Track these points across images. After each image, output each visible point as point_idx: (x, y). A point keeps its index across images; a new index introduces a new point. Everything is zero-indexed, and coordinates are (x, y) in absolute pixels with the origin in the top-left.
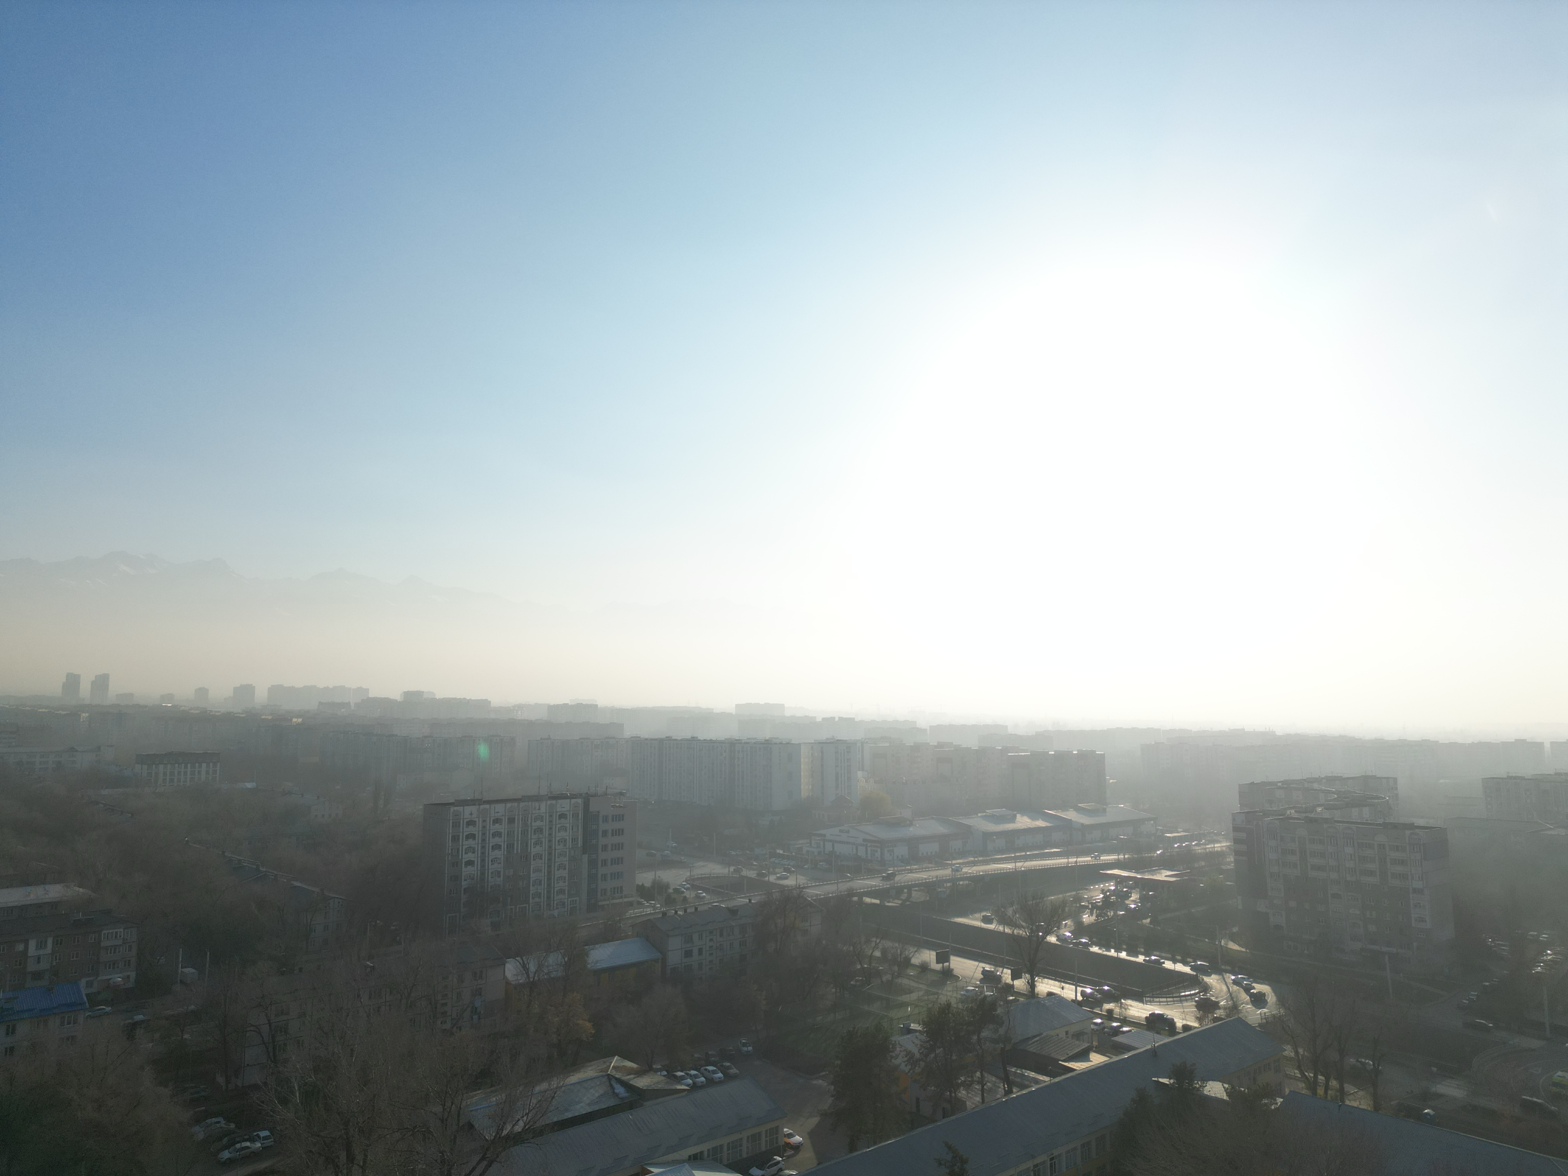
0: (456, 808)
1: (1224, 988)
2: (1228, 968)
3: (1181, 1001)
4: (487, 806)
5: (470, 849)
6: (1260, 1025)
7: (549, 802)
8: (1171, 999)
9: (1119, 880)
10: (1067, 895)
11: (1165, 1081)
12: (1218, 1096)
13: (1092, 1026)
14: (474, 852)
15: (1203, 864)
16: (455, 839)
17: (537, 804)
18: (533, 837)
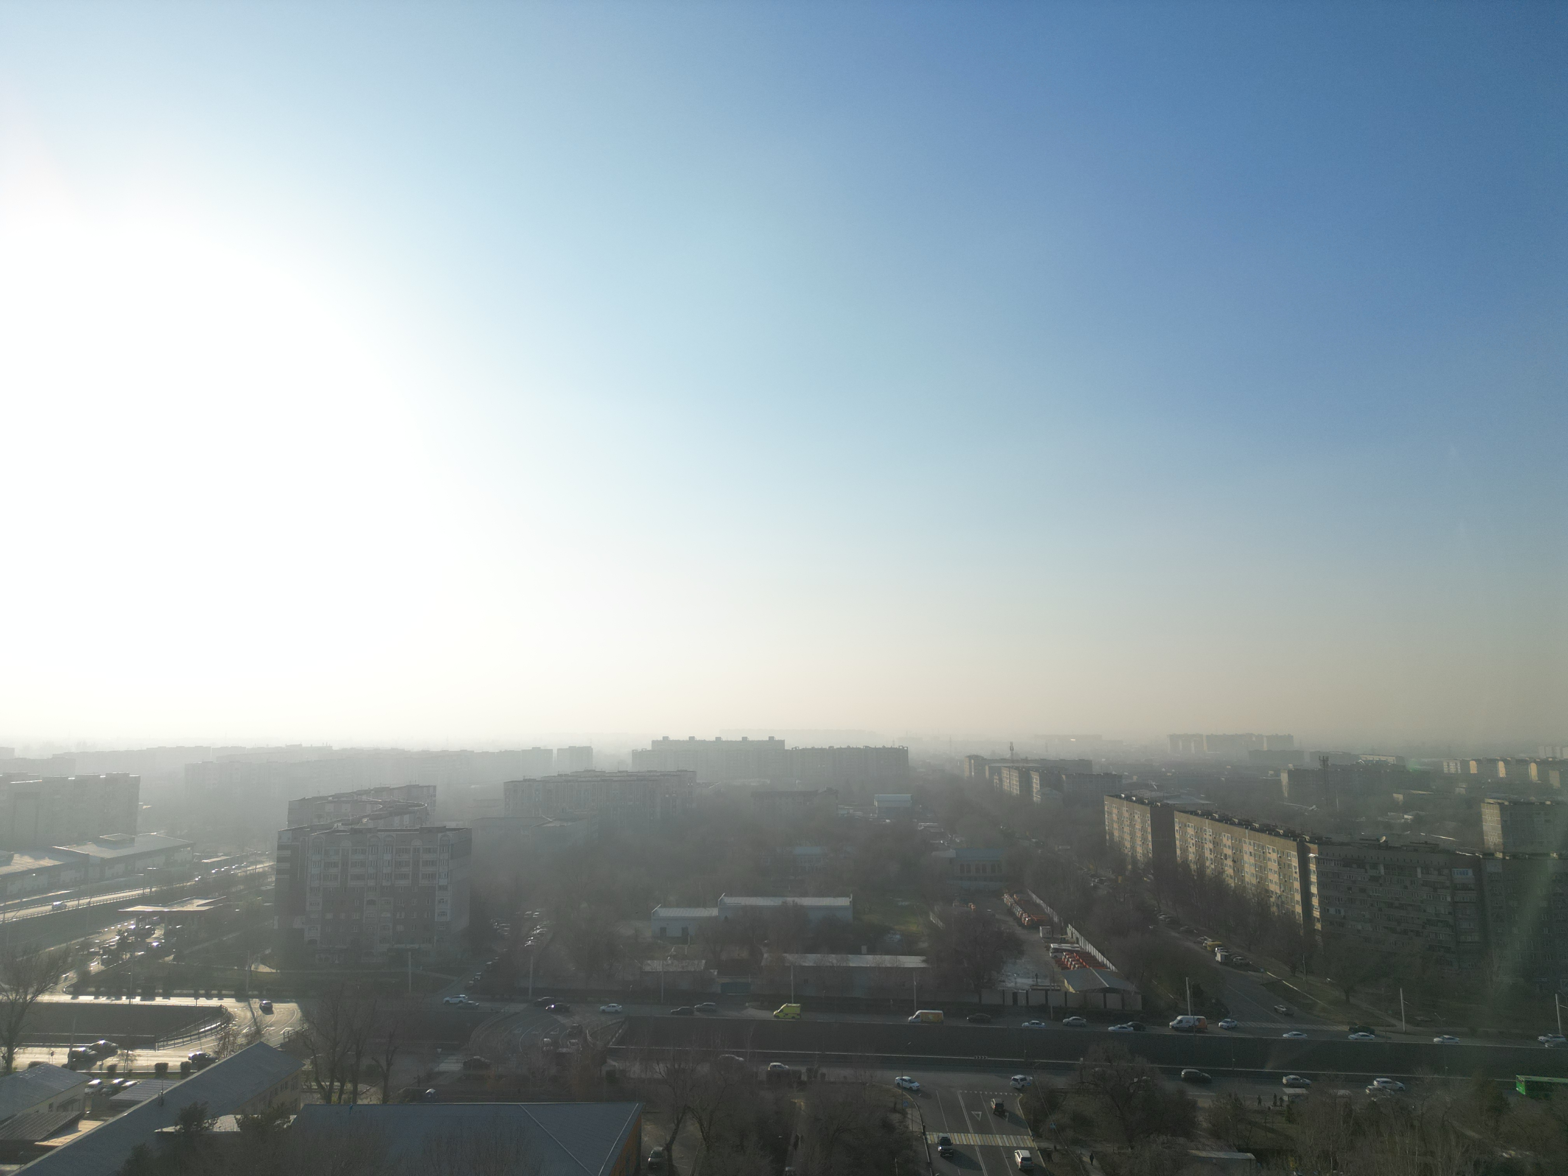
1: (249, 1014)
2: (256, 993)
3: (199, 1038)
6: (282, 1045)
8: (189, 1039)
9: (141, 917)
10: (73, 942)
11: (170, 1129)
12: (229, 1130)
13: (87, 1090)
15: (242, 887)
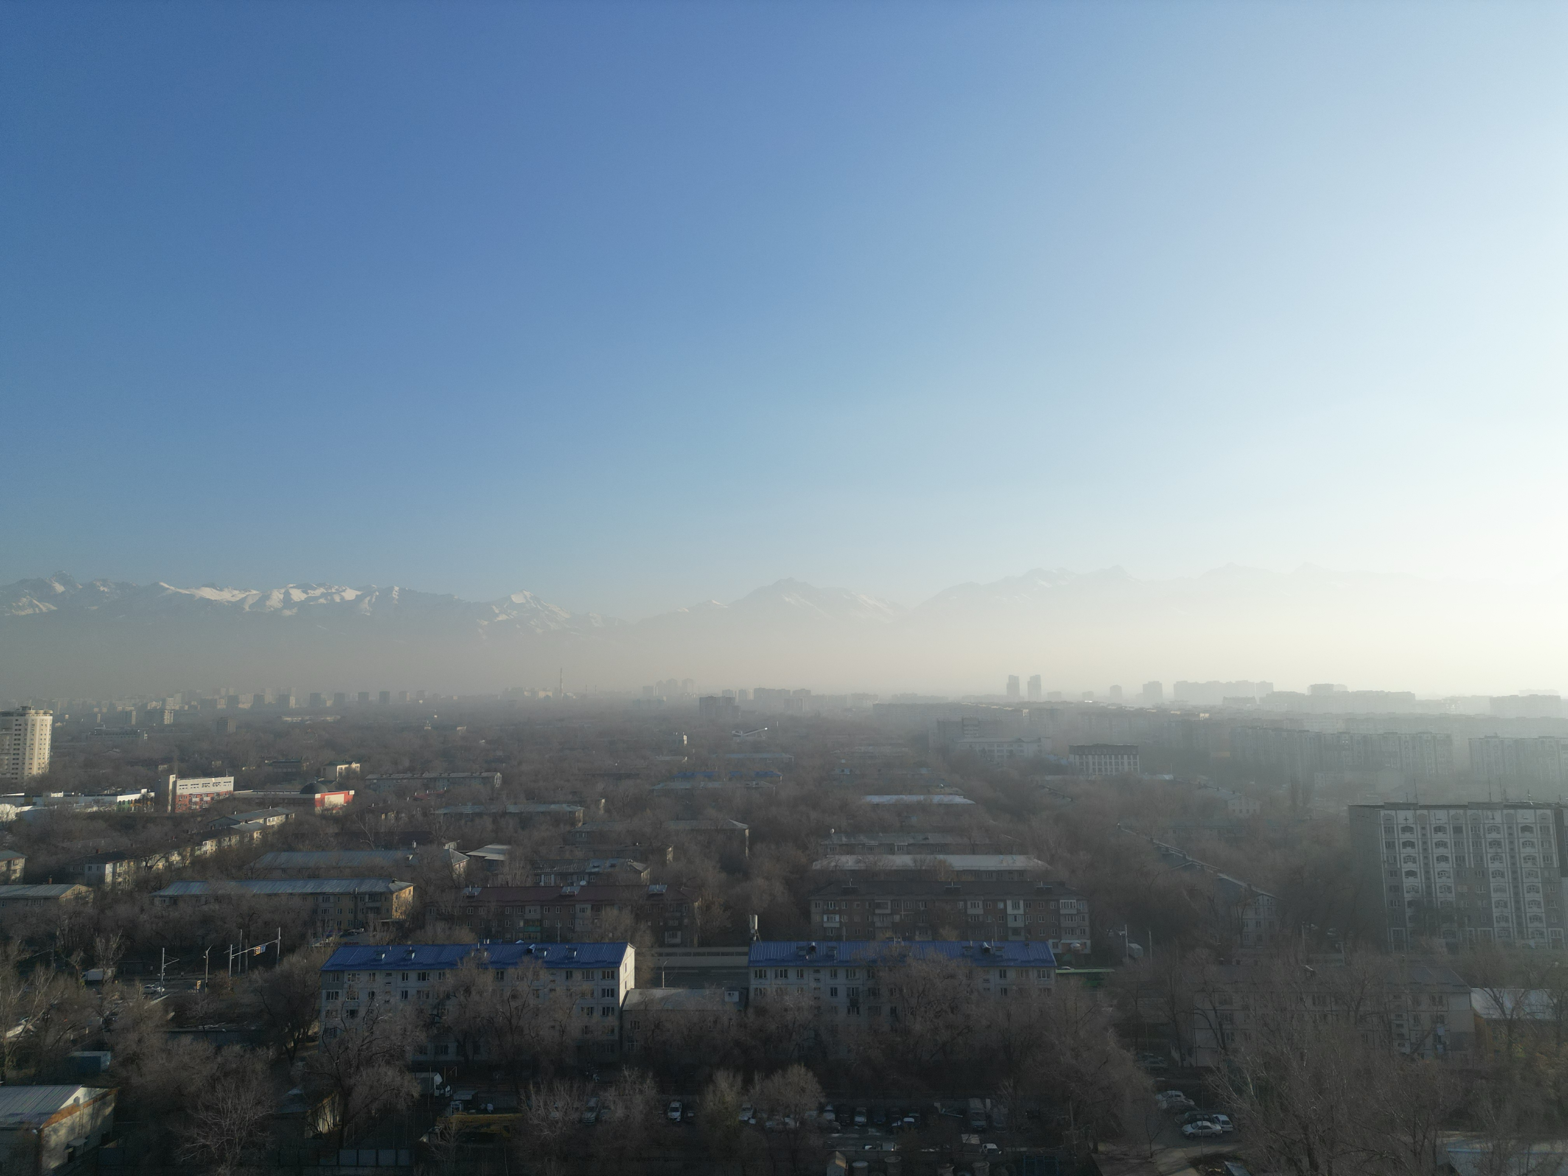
0: (1387, 812)
4: (1425, 812)
5: (1410, 859)
7: (1505, 812)
14: (1415, 862)
16: (1390, 845)
17: (1489, 813)
18: (1489, 850)
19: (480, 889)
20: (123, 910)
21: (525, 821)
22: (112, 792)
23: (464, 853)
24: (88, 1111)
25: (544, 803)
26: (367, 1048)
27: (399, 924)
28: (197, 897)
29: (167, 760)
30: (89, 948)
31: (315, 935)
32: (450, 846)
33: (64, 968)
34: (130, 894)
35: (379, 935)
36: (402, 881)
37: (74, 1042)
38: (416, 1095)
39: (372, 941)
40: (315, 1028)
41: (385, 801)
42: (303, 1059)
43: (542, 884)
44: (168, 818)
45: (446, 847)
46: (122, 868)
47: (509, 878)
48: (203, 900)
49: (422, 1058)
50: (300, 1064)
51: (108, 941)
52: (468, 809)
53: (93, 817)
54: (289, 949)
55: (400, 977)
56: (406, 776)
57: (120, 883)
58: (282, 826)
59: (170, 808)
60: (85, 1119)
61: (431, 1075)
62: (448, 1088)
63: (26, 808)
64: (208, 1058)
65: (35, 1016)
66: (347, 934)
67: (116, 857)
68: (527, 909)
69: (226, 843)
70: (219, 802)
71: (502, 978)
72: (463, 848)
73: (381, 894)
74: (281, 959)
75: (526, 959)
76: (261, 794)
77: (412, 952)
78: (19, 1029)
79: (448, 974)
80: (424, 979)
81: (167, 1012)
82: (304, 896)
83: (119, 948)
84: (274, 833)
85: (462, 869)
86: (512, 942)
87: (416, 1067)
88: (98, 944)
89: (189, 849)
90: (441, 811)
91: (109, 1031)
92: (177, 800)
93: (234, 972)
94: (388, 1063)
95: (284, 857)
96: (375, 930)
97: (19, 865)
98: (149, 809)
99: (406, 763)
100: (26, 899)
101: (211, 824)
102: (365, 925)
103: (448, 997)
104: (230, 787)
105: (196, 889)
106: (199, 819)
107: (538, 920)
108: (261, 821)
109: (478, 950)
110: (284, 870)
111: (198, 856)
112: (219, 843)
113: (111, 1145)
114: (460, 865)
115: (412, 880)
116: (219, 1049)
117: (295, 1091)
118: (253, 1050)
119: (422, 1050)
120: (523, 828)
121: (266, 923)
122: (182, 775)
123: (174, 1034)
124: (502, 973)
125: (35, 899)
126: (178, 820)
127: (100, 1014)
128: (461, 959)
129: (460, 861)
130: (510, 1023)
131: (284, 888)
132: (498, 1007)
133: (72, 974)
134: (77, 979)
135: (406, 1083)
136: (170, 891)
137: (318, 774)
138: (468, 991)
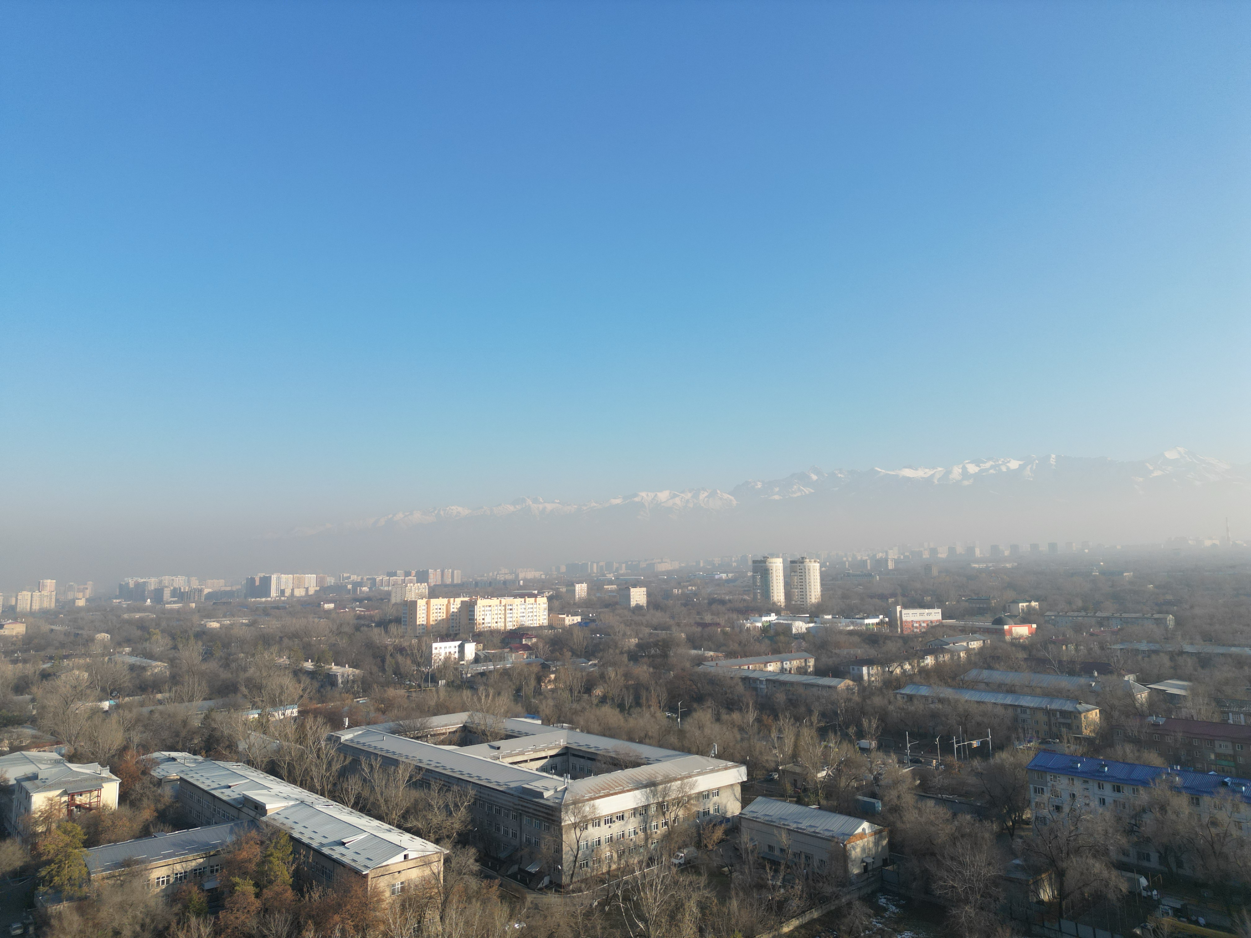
19: (1164, 719)
20: (877, 701)
21: (1204, 661)
22: (861, 616)
23: (1145, 686)
24: (872, 839)
25: (1224, 645)
26: (1075, 840)
27: (1089, 740)
28: (926, 698)
29: (893, 595)
30: (859, 725)
31: (1018, 739)
32: (1130, 678)
33: (845, 736)
34: (880, 690)
35: (1073, 747)
36: (1087, 703)
37: (857, 788)
38: (1123, 890)
39: (1067, 751)
40: (1027, 815)
41: (1064, 635)
42: (1021, 837)
43: (1231, 721)
44: (899, 637)
45: (1126, 678)
46: (874, 670)
47: (1193, 712)
48: (930, 700)
49: (1125, 859)
50: (1019, 840)
51: (870, 721)
52: (1143, 646)
53: (851, 633)
54: (1000, 747)
55: (1096, 786)
56: (1081, 614)
57: (873, 681)
58: (981, 649)
59: (899, 630)
60: (871, 845)
61: (1137, 876)
62: (1155, 892)
63: (811, 625)
64: (948, 820)
65: (832, 766)
66: (1044, 742)
67: (870, 663)
68: (1217, 743)
69: (941, 659)
70: (933, 628)
71: (1198, 804)
72: (1143, 680)
73: (1071, 712)
74: (993, 755)
75: (1222, 790)
76: (962, 623)
77: (1105, 765)
78: (824, 773)
79: (1142, 791)
80: (1119, 791)
81: (915, 780)
82: (1006, 706)
83: (877, 727)
84: (975, 654)
85: (1144, 700)
86: (1204, 772)
87: (1121, 866)
88: (864, 723)
89: (916, 661)
90: (1118, 646)
91: (878, 785)
92: (904, 625)
93: (959, 758)
94: (1094, 856)
95: (985, 674)
96: (1068, 742)
97: (811, 662)
98: (886, 630)
99: (1080, 603)
100: (818, 686)
101: (929, 644)
102: (1059, 737)
103: (1144, 811)
104: (939, 617)
105: (924, 691)
106: (920, 639)
107: (1230, 755)
108: (965, 644)
109: (1168, 774)
110: (987, 684)
111: (923, 667)
112: (936, 659)
113: (889, 868)
114: (1142, 695)
115: (1098, 704)
116: (955, 815)
117: (1017, 862)
118: (981, 820)
119: (1125, 853)
120: (1203, 667)
121: (979, 724)
122: (905, 607)
123: (922, 797)
124: (1198, 799)
125: (824, 687)
126: (906, 639)
127: (871, 771)
128: (1153, 779)
129: (1141, 691)
130: (1213, 848)
131: (990, 698)
132: (1197, 829)
133: (851, 741)
134: (854, 746)
135: (1114, 878)
136: (907, 691)
137: (1004, 609)
138: (1163, 809)
